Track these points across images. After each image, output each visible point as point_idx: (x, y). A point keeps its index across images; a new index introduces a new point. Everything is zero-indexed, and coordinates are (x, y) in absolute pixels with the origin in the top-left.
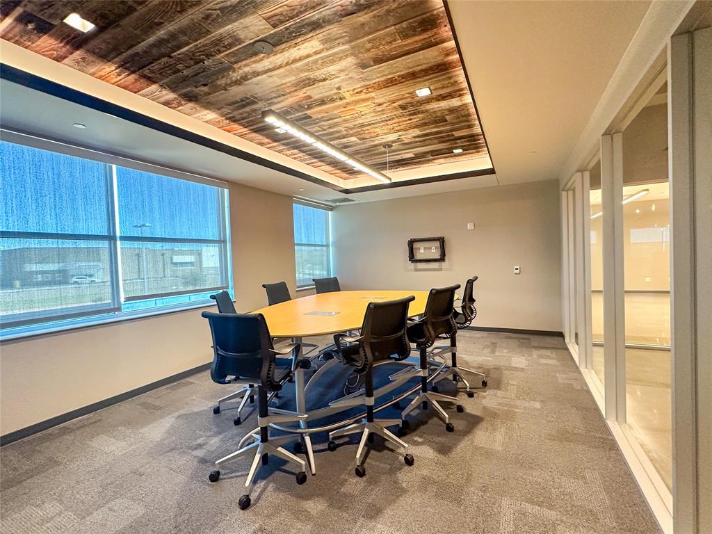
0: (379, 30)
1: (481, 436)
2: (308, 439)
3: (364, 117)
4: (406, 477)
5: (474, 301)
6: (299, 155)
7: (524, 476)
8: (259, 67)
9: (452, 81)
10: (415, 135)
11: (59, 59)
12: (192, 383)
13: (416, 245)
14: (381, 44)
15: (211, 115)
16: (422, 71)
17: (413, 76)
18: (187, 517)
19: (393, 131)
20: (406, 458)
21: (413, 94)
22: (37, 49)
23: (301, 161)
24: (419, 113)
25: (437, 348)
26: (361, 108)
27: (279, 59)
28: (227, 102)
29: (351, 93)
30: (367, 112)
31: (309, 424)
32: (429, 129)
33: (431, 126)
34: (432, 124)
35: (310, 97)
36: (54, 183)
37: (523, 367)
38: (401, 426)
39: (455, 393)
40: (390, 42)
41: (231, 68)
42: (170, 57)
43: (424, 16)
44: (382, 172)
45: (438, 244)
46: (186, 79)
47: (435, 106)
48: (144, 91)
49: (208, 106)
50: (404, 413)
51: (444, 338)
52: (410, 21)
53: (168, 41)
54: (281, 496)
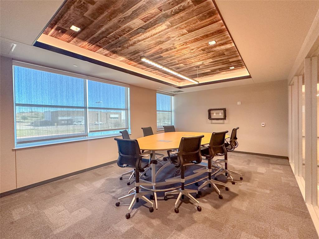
0: (189, 19)
1: (236, 203)
2: (155, 194)
3: (185, 55)
4: (197, 216)
5: (237, 139)
6: (158, 73)
7: (255, 224)
8: (140, 38)
9: (226, 37)
10: (210, 61)
11: (69, 42)
12: (113, 167)
13: (212, 112)
14: (191, 24)
15: (122, 58)
16: (211, 34)
17: (207, 36)
18: (106, 218)
19: (199, 60)
20: (198, 208)
21: (207, 44)
22: (61, 39)
23: (159, 75)
24: (211, 52)
25: (218, 160)
26: (184, 51)
27: (148, 34)
28: (128, 53)
29: (179, 45)
30: (187, 53)
31: (157, 188)
32: (216, 59)
33: (218, 57)
34: (218, 56)
35: (161, 49)
36: (66, 87)
37: (264, 172)
38: (197, 193)
39: (226, 182)
40: (195, 23)
41: (129, 40)
42: (106, 37)
43: (210, 10)
44: (195, 79)
45: (222, 111)
46: (112, 45)
47: (218, 48)
48: (97, 51)
49: (121, 55)
50: (199, 188)
51: (220, 155)
52: (203, 13)
53: (105, 31)
54: (142, 216)
